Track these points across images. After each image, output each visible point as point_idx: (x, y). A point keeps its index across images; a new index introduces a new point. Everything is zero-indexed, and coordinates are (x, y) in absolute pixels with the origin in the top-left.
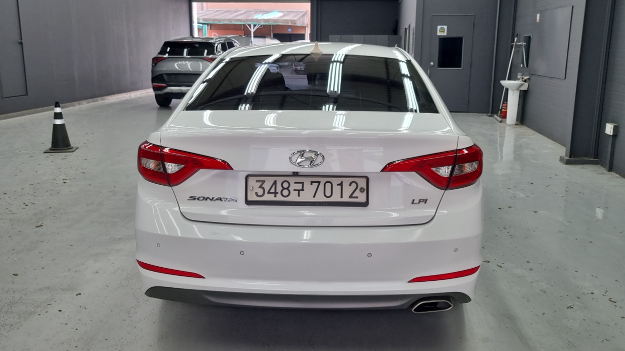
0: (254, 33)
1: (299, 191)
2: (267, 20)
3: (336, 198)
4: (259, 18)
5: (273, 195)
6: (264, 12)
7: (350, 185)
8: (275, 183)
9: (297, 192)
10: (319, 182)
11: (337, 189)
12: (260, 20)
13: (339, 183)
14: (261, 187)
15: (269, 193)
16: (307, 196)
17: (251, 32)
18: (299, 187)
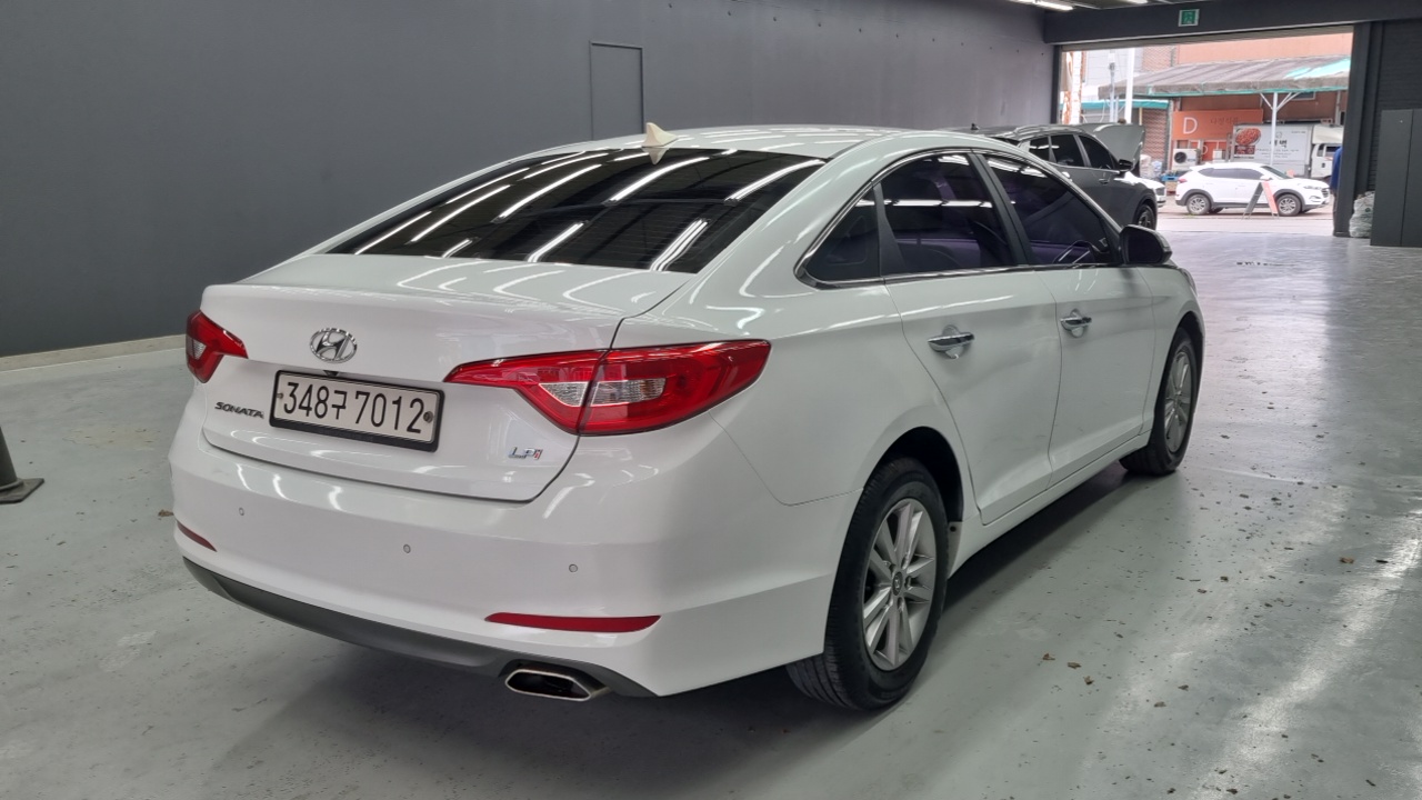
0: (1278, 113)
1: (339, 407)
2: (1318, 79)
3: (387, 429)
4: (1296, 78)
5: (305, 411)
6: (1319, 63)
7: (412, 406)
8: (309, 390)
9: (336, 409)
10: (367, 394)
11: (392, 409)
12: (1297, 81)
13: (396, 399)
14: (292, 395)
15: (301, 407)
16: (346, 421)
17: (1271, 111)
18: (339, 400)
